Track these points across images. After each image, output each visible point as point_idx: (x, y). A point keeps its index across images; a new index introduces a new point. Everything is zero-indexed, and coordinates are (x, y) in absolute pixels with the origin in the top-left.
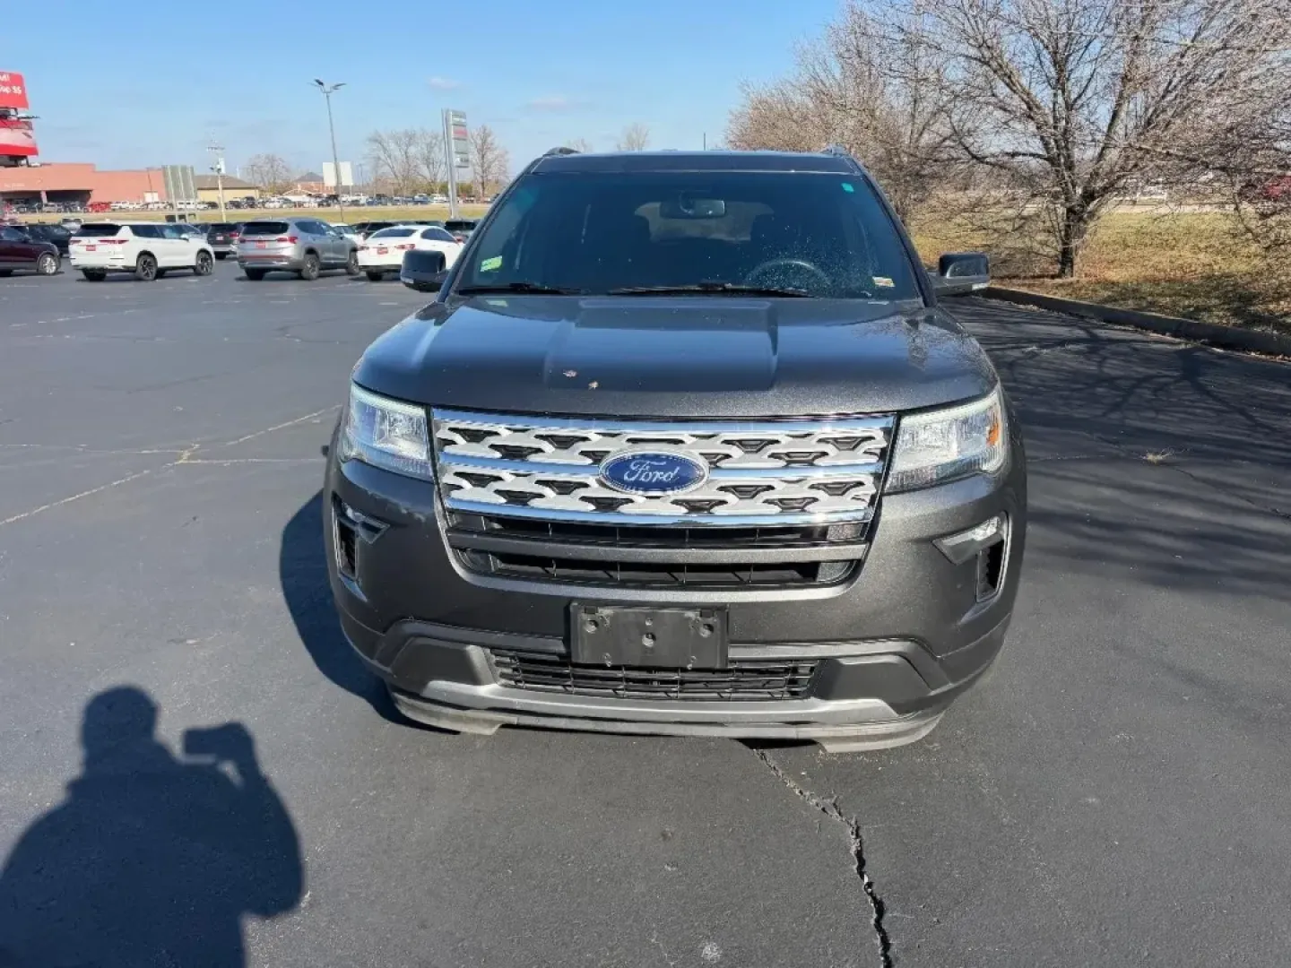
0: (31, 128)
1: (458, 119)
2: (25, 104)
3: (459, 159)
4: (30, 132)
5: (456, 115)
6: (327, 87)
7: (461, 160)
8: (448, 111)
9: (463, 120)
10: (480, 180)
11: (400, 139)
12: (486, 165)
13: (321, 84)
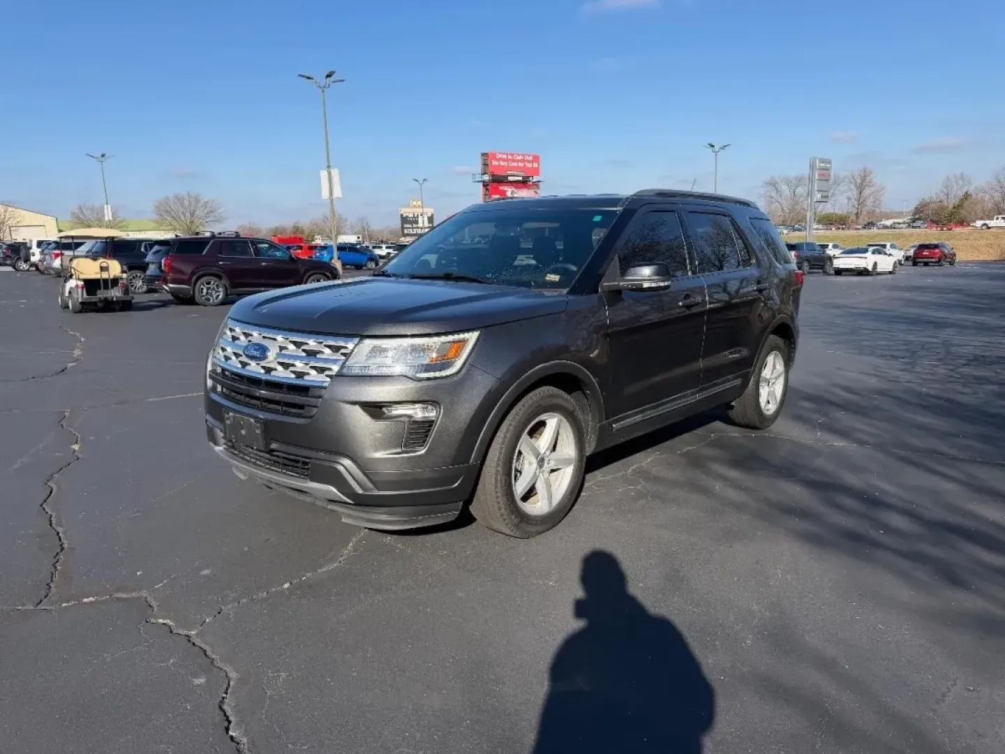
0: (538, 188)
1: (822, 165)
2: (538, 174)
3: (820, 196)
4: (537, 190)
5: (822, 161)
6: (716, 149)
7: (822, 197)
8: (816, 158)
9: (828, 165)
10: (855, 211)
11: (791, 182)
12: (861, 200)
13: (713, 146)
